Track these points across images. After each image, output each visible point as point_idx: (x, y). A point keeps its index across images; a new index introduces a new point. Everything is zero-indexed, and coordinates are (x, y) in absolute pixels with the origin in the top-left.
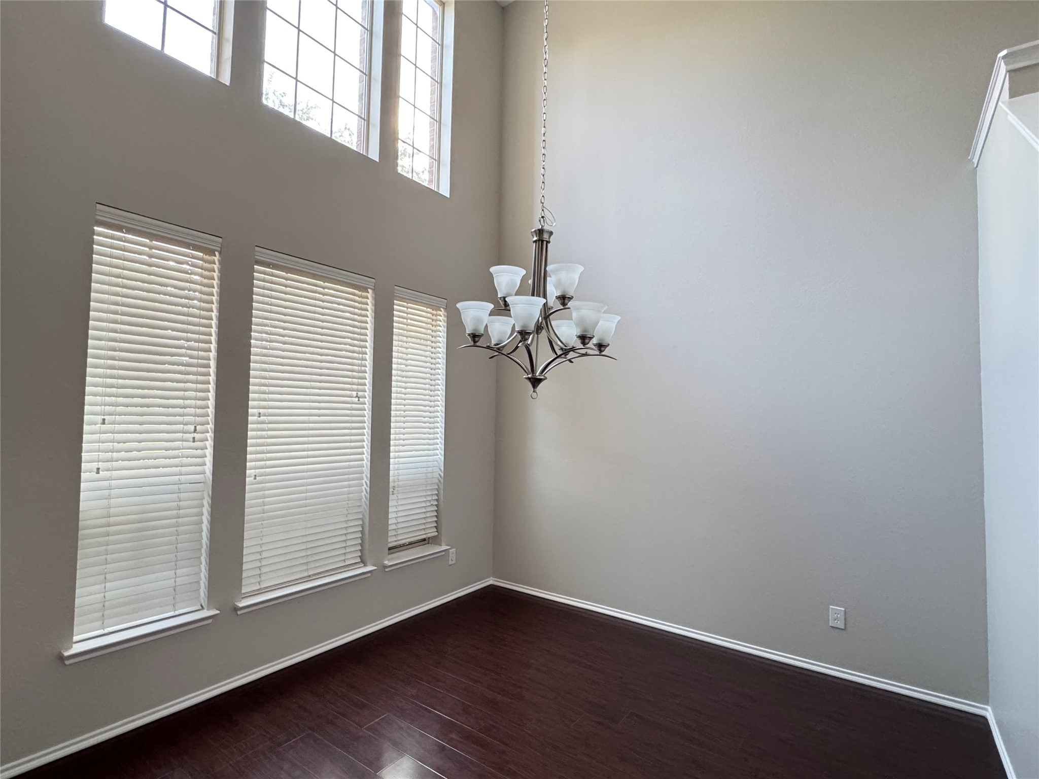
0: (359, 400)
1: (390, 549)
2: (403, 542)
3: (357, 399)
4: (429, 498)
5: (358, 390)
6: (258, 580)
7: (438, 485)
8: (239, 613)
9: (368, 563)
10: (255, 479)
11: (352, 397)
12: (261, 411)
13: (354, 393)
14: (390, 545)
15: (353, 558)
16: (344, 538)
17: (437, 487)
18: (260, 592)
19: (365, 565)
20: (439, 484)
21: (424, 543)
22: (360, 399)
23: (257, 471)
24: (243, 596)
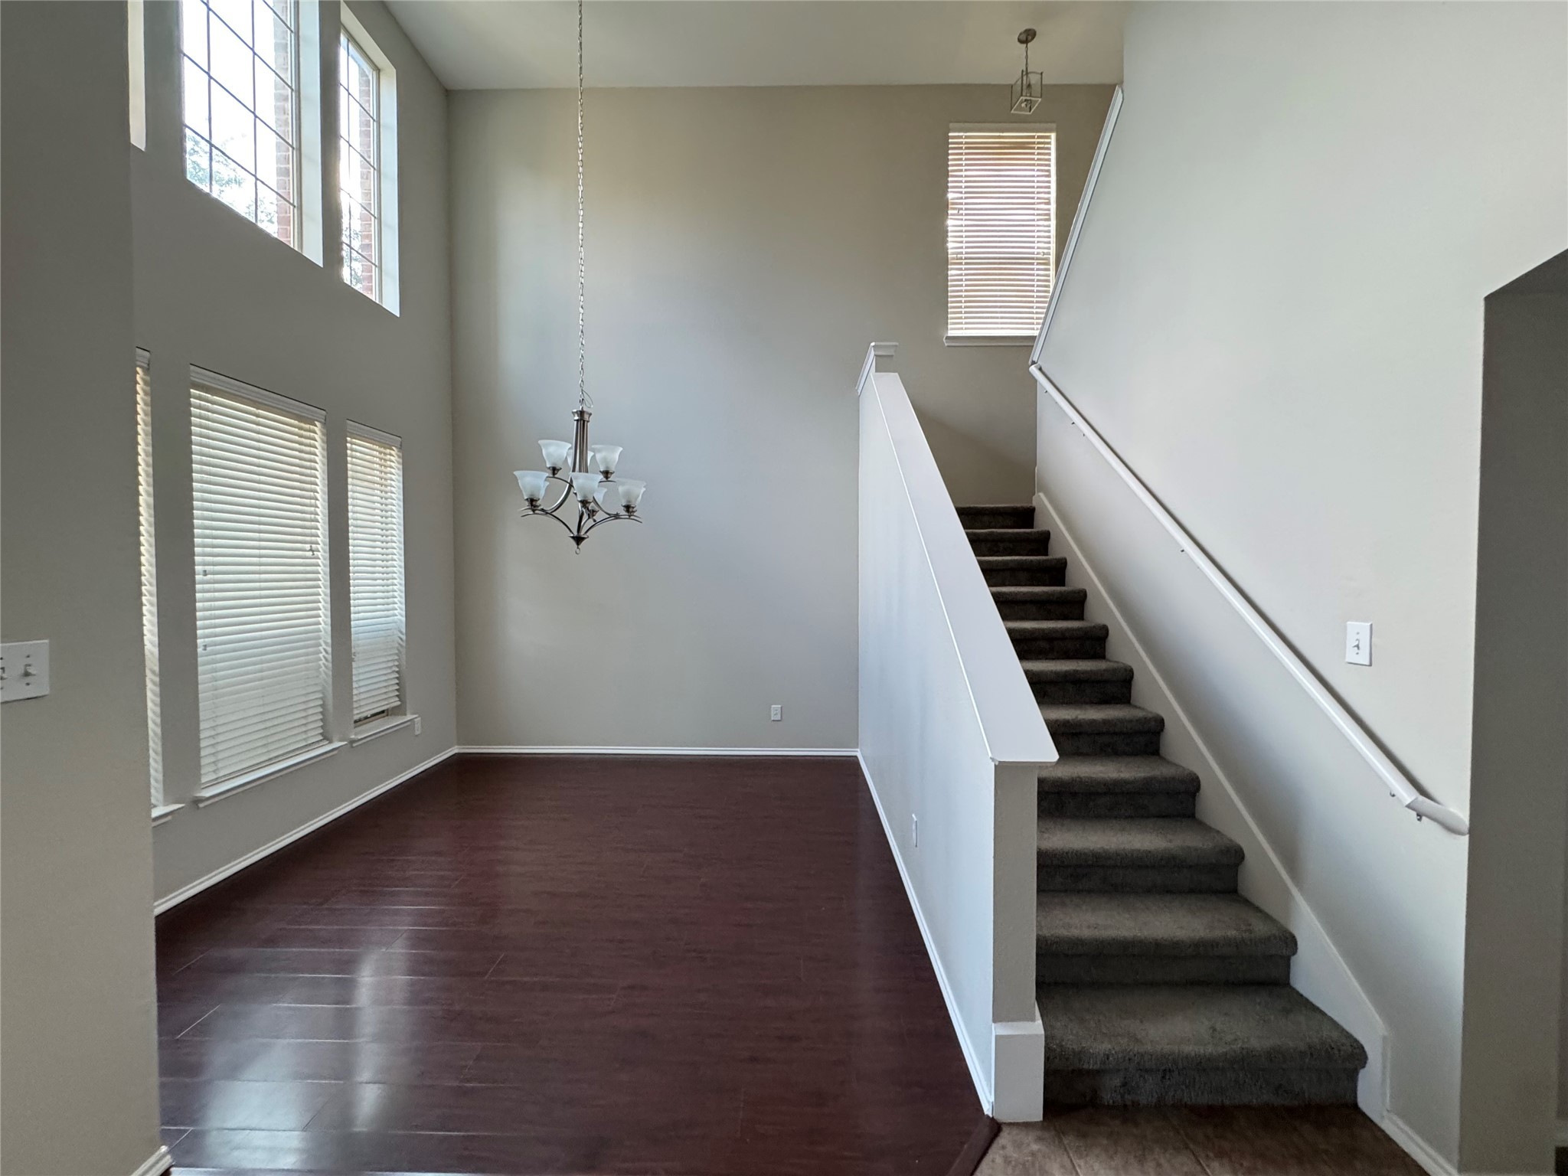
0: (313, 554)
1: (356, 722)
2: (364, 715)
3: (311, 553)
4: (390, 664)
5: (311, 543)
6: (214, 768)
7: (398, 650)
8: (201, 805)
9: (334, 739)
10: (205, 649)
11: (305, 551)
12: (207, 568)
13: (307, 547)
14: (356, 717)
15: (315, 736)
16: (303, 714)
17: (397, 652)
18: (216, 782)
19: (331, 742)
20: (400, 648)
21: (383, 715)
22: (315, 553)
23: (206, 640)
24: (202, 787)
